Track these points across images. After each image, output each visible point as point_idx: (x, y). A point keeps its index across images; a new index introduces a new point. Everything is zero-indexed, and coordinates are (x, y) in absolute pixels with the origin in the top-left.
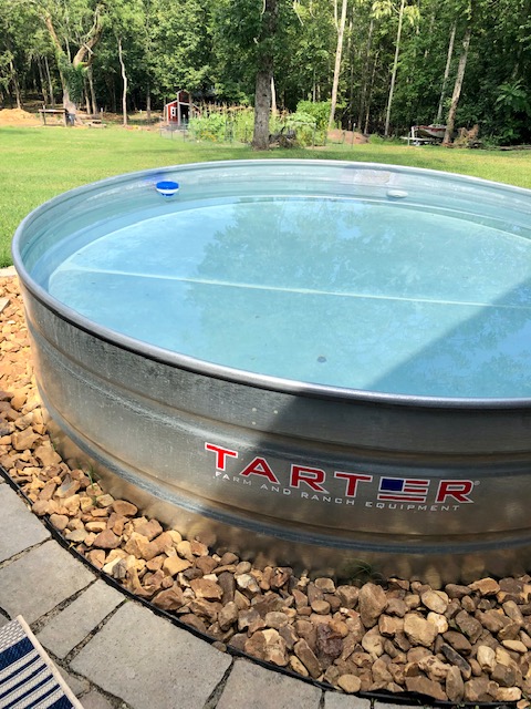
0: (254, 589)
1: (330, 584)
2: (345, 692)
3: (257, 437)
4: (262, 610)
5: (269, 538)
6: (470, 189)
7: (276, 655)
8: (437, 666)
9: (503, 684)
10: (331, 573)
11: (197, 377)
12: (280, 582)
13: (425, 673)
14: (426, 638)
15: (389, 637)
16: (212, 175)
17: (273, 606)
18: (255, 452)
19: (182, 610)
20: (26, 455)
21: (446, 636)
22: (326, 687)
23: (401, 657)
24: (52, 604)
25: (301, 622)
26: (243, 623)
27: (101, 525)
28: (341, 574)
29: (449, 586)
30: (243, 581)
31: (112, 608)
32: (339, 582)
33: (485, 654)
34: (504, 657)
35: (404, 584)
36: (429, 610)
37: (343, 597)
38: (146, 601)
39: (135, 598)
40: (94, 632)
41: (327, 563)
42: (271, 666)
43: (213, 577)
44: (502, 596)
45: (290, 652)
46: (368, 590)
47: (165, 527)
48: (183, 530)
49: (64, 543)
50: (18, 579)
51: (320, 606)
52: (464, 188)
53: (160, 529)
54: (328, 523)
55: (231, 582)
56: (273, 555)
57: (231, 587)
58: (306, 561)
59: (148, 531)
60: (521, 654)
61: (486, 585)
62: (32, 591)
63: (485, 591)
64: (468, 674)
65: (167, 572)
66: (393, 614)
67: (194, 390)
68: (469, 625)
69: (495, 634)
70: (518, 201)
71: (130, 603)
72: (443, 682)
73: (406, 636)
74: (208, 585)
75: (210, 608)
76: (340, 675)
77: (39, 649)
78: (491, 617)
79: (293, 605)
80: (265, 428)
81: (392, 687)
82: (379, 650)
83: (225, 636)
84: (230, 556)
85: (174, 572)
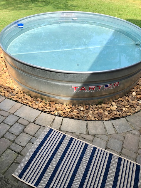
0: (84, 110)
1: (96, 106)
2: (106, 120)
3: (82, 83)
4: (87, 113)
5: (82, 101)
6: (92, 16)
7: (93, 119)
8: (118, 113)
9: (128, 113)
10: (95, 104)
11: (70, 75)
12: (88, 108)
13: (116, 114)
14: (115, 109)
15: (108, 111)
16: (29, 20)
17: (88, 112)
18: (82, 86)
19: (73, 117)
20: (23, 98)
21: (117, 108)
22: (103, 121)
23: (112, 113)
24: (51, 123)
25: (94, 113)
26: (85, 116)
27: (50, 107)
28: (96, 104)
29: (114, 101)
30: (82, 109)
31: (62, 120)
32: (97, 105)
33: (124, 109)
34: (127, 109)
35: (108, 102)
36: (113, 105)
37: (99, 107)
38: (66, 117)
39: (64, 117)
40: (61, 124)
41: (94, 102)
42: (93, 120)
43: (76, 110)
44: (123, 100)
45: (95, 118)
46: (103, 105)
47: (62, 104)
48: (66, 104)
49: (45, 112)
50: (41, 121)
51: (96, 110)
52: (90, 16)
53: (62, 105)
54: (91, 96)
55: (79, 110)
56: (84, 103)
57: (80, 111)
58: (90, 103)
59: (60, 106)
60: (128, 108)
61: (120, 99)
62: (45, 122)
63: (120, 100)
64: (123, 113)
65: (67, 111)
66: (108, 108)
67: (70, 77)
68: (120, 106)
69: (124, 106)
70: (103, 18)
71: (64, 118)
72: (119, 115)
73: (111, 110)
74: (76, 111)
75: (78, 115)
76: (104, 118)
77: (54, 129)
78: (122, 103)
79: (91, 111)
80: (84, 81)
81: (112, 118)
82: (108, 113)
83: (83, 118)
84: (77, 106)
85: (69, 111)
